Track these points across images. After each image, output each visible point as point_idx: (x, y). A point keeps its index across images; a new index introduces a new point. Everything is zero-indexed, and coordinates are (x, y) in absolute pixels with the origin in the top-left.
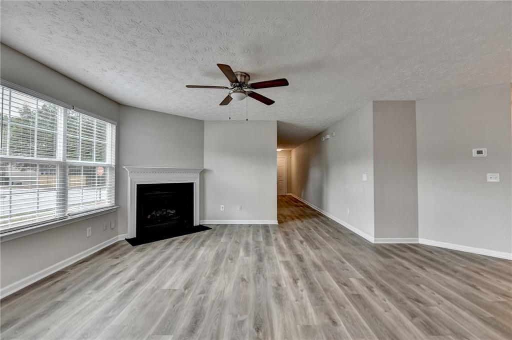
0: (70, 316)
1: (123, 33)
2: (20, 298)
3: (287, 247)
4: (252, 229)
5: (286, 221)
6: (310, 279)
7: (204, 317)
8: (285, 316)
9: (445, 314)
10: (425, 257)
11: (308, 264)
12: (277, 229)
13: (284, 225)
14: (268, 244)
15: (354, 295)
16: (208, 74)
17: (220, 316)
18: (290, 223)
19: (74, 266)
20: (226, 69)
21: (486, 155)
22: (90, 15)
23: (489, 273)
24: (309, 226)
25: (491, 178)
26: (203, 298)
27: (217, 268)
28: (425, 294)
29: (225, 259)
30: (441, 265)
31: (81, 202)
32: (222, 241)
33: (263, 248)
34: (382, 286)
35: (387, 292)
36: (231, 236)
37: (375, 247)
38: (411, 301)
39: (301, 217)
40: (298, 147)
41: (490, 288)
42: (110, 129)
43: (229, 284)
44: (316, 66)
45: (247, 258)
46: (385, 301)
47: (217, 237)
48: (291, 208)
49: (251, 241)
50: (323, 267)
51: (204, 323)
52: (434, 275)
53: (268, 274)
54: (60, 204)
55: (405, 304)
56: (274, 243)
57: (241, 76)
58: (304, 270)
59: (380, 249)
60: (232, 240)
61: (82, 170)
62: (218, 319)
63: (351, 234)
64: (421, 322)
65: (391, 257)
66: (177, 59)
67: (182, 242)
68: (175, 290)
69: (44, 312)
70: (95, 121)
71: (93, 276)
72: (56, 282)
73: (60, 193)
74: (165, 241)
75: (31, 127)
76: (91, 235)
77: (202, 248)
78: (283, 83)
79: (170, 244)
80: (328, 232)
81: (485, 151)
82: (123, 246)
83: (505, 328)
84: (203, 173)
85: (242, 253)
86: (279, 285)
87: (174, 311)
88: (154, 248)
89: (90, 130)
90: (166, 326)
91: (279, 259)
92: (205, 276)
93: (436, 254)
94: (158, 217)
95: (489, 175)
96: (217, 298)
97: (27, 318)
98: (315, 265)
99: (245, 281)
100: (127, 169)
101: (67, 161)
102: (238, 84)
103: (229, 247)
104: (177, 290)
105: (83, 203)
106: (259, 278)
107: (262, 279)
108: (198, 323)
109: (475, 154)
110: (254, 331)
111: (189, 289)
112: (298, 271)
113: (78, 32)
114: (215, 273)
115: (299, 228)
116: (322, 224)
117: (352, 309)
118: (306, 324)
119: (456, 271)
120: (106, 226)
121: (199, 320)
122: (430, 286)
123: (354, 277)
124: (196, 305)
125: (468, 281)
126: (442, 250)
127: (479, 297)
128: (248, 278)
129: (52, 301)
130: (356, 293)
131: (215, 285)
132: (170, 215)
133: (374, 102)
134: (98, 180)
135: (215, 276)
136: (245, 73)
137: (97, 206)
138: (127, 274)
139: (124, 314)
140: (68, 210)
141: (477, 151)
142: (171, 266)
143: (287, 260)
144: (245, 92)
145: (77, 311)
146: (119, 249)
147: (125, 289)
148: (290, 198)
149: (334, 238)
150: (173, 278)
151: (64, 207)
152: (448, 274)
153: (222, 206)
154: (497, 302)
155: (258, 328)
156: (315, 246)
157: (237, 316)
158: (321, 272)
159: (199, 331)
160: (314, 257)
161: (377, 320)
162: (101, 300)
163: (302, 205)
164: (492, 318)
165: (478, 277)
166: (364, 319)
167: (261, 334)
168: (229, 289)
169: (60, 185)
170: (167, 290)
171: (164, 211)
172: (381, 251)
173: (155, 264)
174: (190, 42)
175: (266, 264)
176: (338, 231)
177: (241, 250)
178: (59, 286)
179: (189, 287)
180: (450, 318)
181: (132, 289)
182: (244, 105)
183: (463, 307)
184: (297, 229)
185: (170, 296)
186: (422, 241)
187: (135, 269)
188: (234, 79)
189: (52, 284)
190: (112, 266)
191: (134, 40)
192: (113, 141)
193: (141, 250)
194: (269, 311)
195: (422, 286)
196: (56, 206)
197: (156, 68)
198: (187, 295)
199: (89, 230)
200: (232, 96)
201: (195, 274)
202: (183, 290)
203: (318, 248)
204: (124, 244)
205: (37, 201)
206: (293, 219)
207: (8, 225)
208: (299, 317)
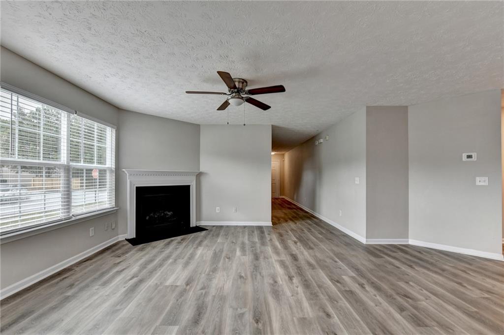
0: (81, 309)
1: (128, 42)
2: (32, 293)
3: (281, 247)
4: (247, 230)
5: (280, 223)
6: (305, 277)
7: (206, 310)
8: (283, 309)
9: (431, 308)
10: (415, 257)
11: (302, 263)
12: (272, 230)
13: (278, 226)
14: (263, 244)
15: (346, 291)
16: (207, 80)
17: (221, 309)
18: (284, 224)
19: (79, 264)
20: (225, 76)
21: (476, 160)
22: (97, 25)
23: (475, 271)
24: (303, 227)
25: (480, 181)
26: (204, 293)
27: (215, 266)
28: (413, 291)
29: (222, 258)
30: (429, 264)
31: (83, 203)
32: (218, 241)
33: (258, 248)
34: (372, 283)
35: (378, 288)
36: (227, 237)
37: (366, 248)
38: (400, 297)
39: (294, 219)
40: (291, 151)
41: (474, 285)
42: (110, 133)
43: (228, 281)
44: (311, 73)
45: (244, 257)
46: (376, 296)
47: (214, 237)
48: (284, 211)
49: (247, 242)
50: (317, 266)
51: (206, 316)
52: (423, 273)
53: (264, 272)
54: (64, 205)
55: (395, 299)
56: (269, 243)
57: (239, 83)
58: (299, 268)
59: (372, 249)
60: (228, 241)
61: (85, 173)
62: (219, 312)
63: (344, 235)
64: (409, 315)
65: (382, 257)
66: (178, 66)
67: (180, 242)
68: (177, 286)
69: (56, 305)
70: (96, 125)
71: (98, 273)
72: (63, 279)
73: (64, 195)
74: (164, 241)
75: (37, 131)
76: (93, 235)
77: (199, 248)
78: (280, 89)
79: (169, 243)
80: (321, 233)
81: (474, 156)
82: (123, 246)
83: (487, 321)
84: (199, 175)
85: (238, 253)
86: (276, 282)
87: (178, 304)
88: (154, 247)
89: (91, 134)
90: (172, 317)
91: (274, 258)
92: (204, 273)
93: (425, 254)
94: (156, 218)
95: (478, 179)
96: (218, 293)
97: (41, 311)
98: (310, 264)
99: (243, 278)
100: (126, 172)
101: (71, 163)
102: (236, 90)
103: (226, 247)
104: (179, 286)
105: (86, 205)
106: (256, 275)
107: (259, 277)
108: (202, 316)
109: (464, 158)
110: (254, 322)
111: (191, 285)
112: (293, 269)
113: (84, 41)
114: (214, 270)
115: (293, 229)
116: (315, 225)
117: (344, 303)
118: (302, 317)
119: (443, 270)
120: (107, 227)
121: (202, 312)
122: (418, 283)
123: (347, 275)
124: (198, 299)
125: (455, 279)
126: (432, 251)
127: (464, 293)
128: (246, 276)
129: (62, 296)
130: (348, 289)
131: (215, 282)
132: (167, 216)
133: (367, 107)
134: (99, 182)
135: (214, 274)
136: (243, 80)
137: (98, 208)
138: (130, 272)
139: (131, 307)
140: (72, 210)
141: (467, 156)
142: (172, 264)
143: (282, 259)
144: (242, 97)
145: (87, 305)
146: (119, 248)
147: (129, 286)
148: (283, 201)
149: (327, 239)
150: (174, 275)
151: (68, 209)
152: (436, 272)
153: (217, 208)
154: (481, 298)
155: (257, 320)
156: (308, 247)
157: (237, 309)
158: (314, 270)
159: (203, 322)
160: (308, 256)
161: (368, 313)
162: (108, 295)
163: (294, 207)
164: (476, 312)
165: (464, 275)
166: (356, 312)
167: (260, 325)
168: (228, 286)
169: (65, 188)
170: (169, 286)
171: (162, 213)
172: (372, 251)
173: (155, 262)
174: (192, 50)
175: (262, 262)
176: (331, 232)
177: (238, 250)
178: (67, 282)
179: (190, 283)
180: (437, 312)
181: (136, 285)
182: (241, 110)
183: (449, 301)
184: (291, 231)
185: (173, 291)
186: (412, 242)
187: (137, 267)
188: (232, 85)
189: (61, 280)
190: (115, 264)
191: (138, 49)
192: (113, 145)
193: (142, 250)
194: (267, 304)
195: (411, 283)
196: (61, 207)
197: (157, 75)
198: (189, 290)
199: (92, 230)
200: (230, 101)
201: (195, 271)
202: (185, 287)
203: (312, 249)
204: (124, 243)
205: (44, 202)
206: (287, 221)
207: (18, 225)
208: (295, 310)
